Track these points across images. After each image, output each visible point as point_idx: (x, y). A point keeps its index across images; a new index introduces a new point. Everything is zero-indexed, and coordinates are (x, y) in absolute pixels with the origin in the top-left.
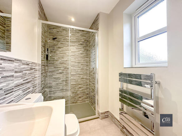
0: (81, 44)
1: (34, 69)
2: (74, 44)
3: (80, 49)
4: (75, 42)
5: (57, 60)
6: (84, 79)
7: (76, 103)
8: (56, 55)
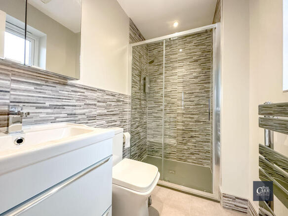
0: (196, 61)
1: (123, 101)
2: (181, 64)
3: (193, 69)
4: (184, 59)
5: (158, 92)
6: (200, 122)
7: (185, 161)
8: (156, 85)
